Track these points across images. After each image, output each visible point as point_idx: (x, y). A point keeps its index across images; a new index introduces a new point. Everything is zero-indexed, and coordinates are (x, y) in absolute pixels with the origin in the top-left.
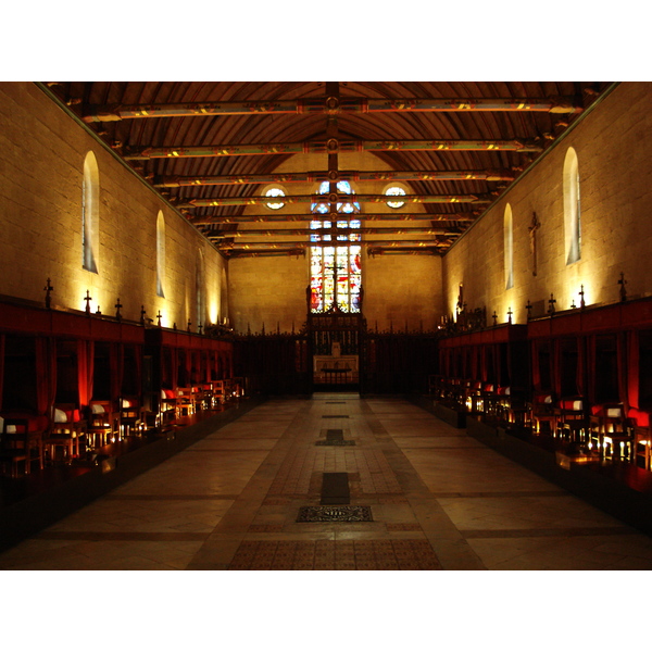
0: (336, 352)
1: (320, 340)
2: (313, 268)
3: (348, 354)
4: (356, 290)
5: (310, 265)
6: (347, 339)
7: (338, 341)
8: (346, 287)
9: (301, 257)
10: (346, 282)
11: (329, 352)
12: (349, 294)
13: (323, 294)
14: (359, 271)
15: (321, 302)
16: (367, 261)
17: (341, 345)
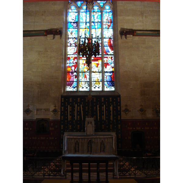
0: (90, 128)
1: (72, 115)
2: (69, 48)
3: (102, 131)
4: (109, 69)
5: (66, 46)
6: (101, 114)
7: (92, 116)
8: (100, 66)
9: (57, 37)
10: (100, 62)
11: (82, 129)
12: (103, 72)
13: (78, 72)
14: (111, 52)
15: (75, 80)
16: (120, 41)
17: (96, 121)
